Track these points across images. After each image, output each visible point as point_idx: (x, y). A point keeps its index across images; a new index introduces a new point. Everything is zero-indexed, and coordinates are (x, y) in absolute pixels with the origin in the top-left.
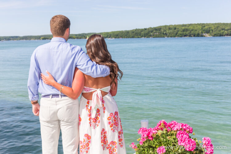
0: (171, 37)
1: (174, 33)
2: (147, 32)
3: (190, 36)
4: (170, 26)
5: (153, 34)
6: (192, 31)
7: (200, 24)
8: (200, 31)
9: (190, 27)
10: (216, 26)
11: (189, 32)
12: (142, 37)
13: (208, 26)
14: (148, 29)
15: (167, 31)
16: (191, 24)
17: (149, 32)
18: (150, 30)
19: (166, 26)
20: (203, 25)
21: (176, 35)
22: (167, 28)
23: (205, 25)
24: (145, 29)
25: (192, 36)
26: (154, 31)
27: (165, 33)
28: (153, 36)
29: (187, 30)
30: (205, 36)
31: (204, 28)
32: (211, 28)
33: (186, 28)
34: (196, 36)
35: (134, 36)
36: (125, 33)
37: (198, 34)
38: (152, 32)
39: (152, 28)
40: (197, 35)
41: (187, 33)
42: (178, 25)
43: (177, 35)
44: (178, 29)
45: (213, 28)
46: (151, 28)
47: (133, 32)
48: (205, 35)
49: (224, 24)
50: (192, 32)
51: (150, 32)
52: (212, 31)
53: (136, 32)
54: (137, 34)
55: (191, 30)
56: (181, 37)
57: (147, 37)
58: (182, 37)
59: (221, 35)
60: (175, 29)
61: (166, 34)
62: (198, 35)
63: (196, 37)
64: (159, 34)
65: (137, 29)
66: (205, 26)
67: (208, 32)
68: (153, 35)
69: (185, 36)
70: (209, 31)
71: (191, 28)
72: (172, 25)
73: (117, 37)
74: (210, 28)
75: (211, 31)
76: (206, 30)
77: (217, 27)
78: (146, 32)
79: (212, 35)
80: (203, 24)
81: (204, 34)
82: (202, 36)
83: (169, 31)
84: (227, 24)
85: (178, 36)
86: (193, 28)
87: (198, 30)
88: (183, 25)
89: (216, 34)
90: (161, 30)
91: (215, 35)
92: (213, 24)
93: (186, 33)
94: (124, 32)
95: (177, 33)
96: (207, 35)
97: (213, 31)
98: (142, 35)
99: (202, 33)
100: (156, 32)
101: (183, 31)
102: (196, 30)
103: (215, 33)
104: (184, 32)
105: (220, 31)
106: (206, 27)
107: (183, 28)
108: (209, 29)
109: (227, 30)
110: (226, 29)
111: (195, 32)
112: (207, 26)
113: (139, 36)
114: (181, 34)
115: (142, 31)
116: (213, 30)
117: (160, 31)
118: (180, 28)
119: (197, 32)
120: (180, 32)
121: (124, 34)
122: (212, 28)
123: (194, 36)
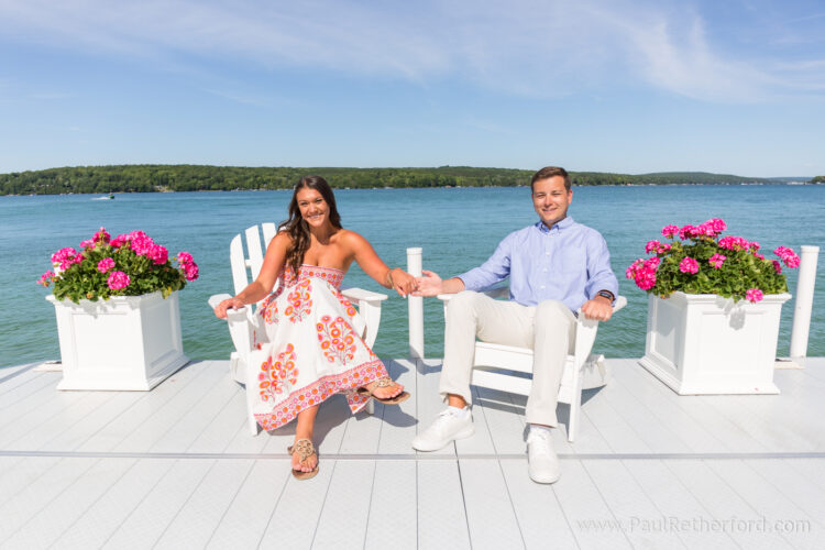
0: (83, 193)
1: (90, 184)
3: (127, 190)
4: (77, 168)
5: (38, 186)
6: (130, 179)
7: (146, 166)
8: (148, 182)
9: (124, 172)
11: (124, 181)
12: (8, 193)
13: (163, 171)
14: (23, 174)
15: (71, 179)
16: (126, 166)
17: (26, 182)
18: (28, 177)
19: (67, 170)
20: (154, 169)
21: (95, 188)
22: (72, 173)
23: (157, 168)
24: (15, 175)
25: (131, 190)
26: (40, 180)
27: (66, 183)
28: (38, 192)
29: (118, 178)
31: (155, 175)
32: (170, 175)
33: (117, 173)
34: (139, 190)
37: (144, 187)
38: (33, 182)
39: (34, 173)
40: (142, 189)
41: (120, 184)
42: (96, 168)
43: (98, 188)
44: (98, 174)
45: (174, 175)
46: (29, 172)
48: (159, 190)
49: (195, 167)
50: (131, 182)
51: (27, 181)
55: (126, 178)
56: (105, 192)
57: (23, 194)
58: (109, 192)
59: (192, 189)
60: (91, 175)
61: (69, 186)
62: (144, 189)
63: (140, 192)
64: (52, 185)
66: (157, 171)
67: (164, 182)
68: (38, 189)
69: (117, 190)
70: (167, 179)
71: (128, 173)
72: (83, 168)
74: (167, 174)
75: (171, 181)
76: (160, 178)
77: (183, 173)
78: (19, 181)
79: (173, 189)
80: (153, 166)
81: (157, 187)
82: (153, 191)
83: (76, 179)
84: (202, 167)
85: (100, 191)
86: (132, 174)
87: (144, 179)
88: (109, 168)
89: (181, 187)
90: (57, 177)
91: (179, 189)
92: (174, 166)
93: (116, 185)
95: (96, 185)
96: (165, 189)
97: (176, 180)
98: (6, 189)
99: (153, 184)
100: (44, 182)
101: (111, 180)
102: (139, 179)
103: (180, 185)
104: (114, 183)
105: (188, 180)
106: (160, 173)
107: (110, 173)
108: (165, 177)
109: (202, 179)
110: (200, 175)
111: (138, 182)
112: (161, 170)
114: (105, 187)
116: (176, 178)
117: (54, 181)
118: (101, 173)
119: (140, 183)
120: (102, 183)
122: (172, 174)
123: (136, 190)
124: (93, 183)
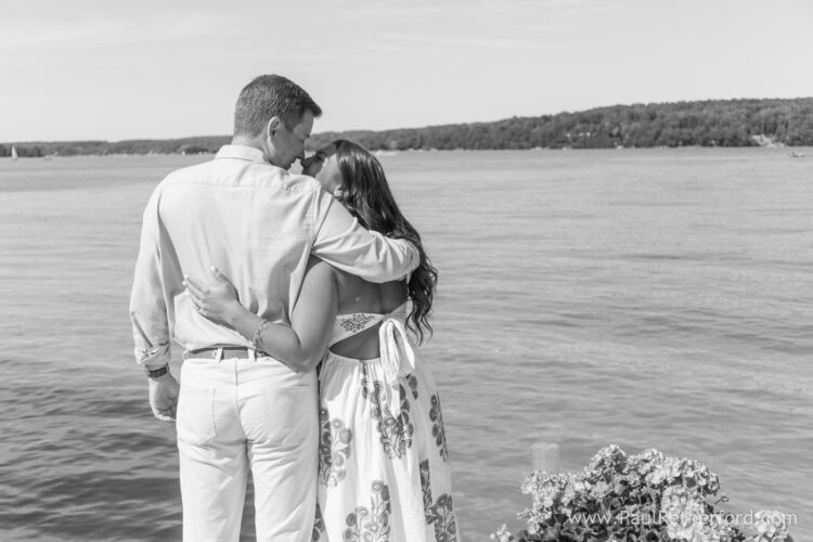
0: (637, 146)
1: (650, 132)
2: (552, 129)
3: (706, 143)
4: (633, 106)
5: (575, 135)
6: (713, 125)
7: (743, 101)
8: (743, 127)
9: (705, 112)
10: (799, 110)
11: (702, 128)
12: (533, 146)
13: (769, 109)
14: (557, 118)
15: (622, 124)
16: (709, 101)
17: (558, 130)
18: (564, 121)
19: (618, 109)
20: (753, 106)
21: (656, 138)
22: (625, 114)
23: (760, 105)
24: (546, 119)
25: (713, 142)
26: (578, 126)
27: (615, 131)
28: (574, 144)
29: (694, 122)
30: (757, 145)
31: (755, 117)
32: (781, 117)
33: (693, 113)
34: (726, 142)
35: (506, 142)
36: (472, 133)
37: (735, 137)
38: (568, 129)
39: (572, 115)
40: (731, 140)
41: (695, 132)
42: (662, 105)
43: (661, 138)
44: (663, 117)
45: (788, 117)
46: (565, 114)
47: (503, 129)
48: (759, 142)
50: (714, 130)
51: (561, 127)
52: (783, 127)
53: (512, 127)
54: (515, 138)
55: (707, 121)
56: (671, 146)
57: (554, 147)
58: (676, 145)
60: (653, 118)
61: (619, 135)
62: (734, 142)
63: (727, 146)
64: (594, 134)
65: (515, 118)
66: (758, 109)
67: (770, 129)
68: (575, 140)
69: (689, 142)
70: (775, 124)
71: (709, 113)
72: (642, 106)
73: (446, 146)
74: (776, 115)
75: (781, 128)
76: (762, 121)
77: (805, 112)
78: (551, 127)
79: (783, 142)
80: (753, 101)
81: (756, 138)
82: (749, 144)
83: (630, 124)
85: (663, 143)
86: (717, 116)
87: (736, 124)
88: (683, 106)
89: (798, 139)
90: (603, 121)
91: (795, 142)
92: (789, 101)
93: (690, 134)
94: (471, 128)
95: (658, 134)
96: (768, 141)
97: (790, 126)
98: (532, 140)
99: (749, 132)
100: (584, 130)
101: (681, 126)
102: (727, 124)
103: (796, 134)
104: (685, 131)
106: (763, 113)
107: (682, 114)
108: (772, 119)
111: (725, 128)
112: (766, 107)
113: (525, 144)
114: (672, 138)
115: (535, 126)
116: (790, 121)
117: (598, 127)
118: (668, 115)
119: (729, 132)
120: (668, 131)
121: (470, 137)
122: (784, 115)
123: (721, 143)
124: (652, 132)
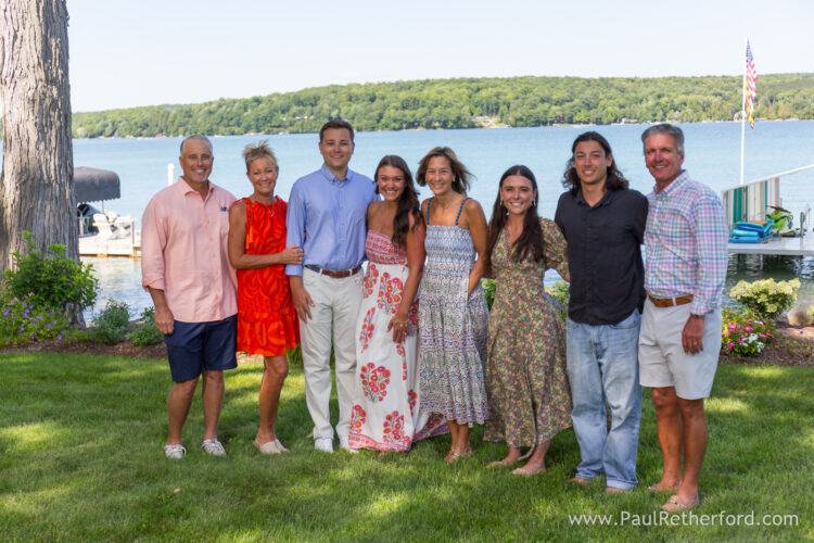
1: (371, 114)
2: (266, 112)
3: (429, 126)
4: (350, 87)
5: (290, 118)
6: (436, 106)
7: (460, 81)
8: (466, 108)
9: (425, 92)
10: (519, 89)
11: (426, 110)
12: (247, 130)
13: (490, 89)
14: (270, 99)
15: (341, 106)
16: (428, 81)
17: (272, 113)
18: (278, 103)
19: (334, 90)
20: (475, 85)
21: (378, 121)
22: (342, 94)
23: (481, 85)
24: (258, 101)
25: (437, 124)
26: (295, 109)
27: (334, 114)
28: (291, 128)
29: (416, 103)
30: (481, 127)
31: (477, 97)
32: (502, 97)
33: (413, 94)
34: (451, 124)
35: (215, 127)
36: (175, 116)
37: (459, 118)
38: (283, 112)
39: (284, 97)
40: (455, 122)
41: (419, 113)
42: (380, 86)
43: (383, 121)
44: (383, 98)
45: (510, 96)
46: (278, 96)
47: (210, 113)
48: (483, 124)
49: (546, 80)
50: (436, 111)
51: (275, 110)
52: (505, 107)
53: (221, 110)
54: (225, 122)
55: (430, 102)
56: (394, 129)
57: (268, 133)
58: (401, 128)
59: (539, 123)
60: (373, 100)
62: (459, 124)
63: (452, 128)
64: (312, 117)
65: (222, 100)
66: (479, 90)
67: (492, 109)
68: (291, 124)
69: (412, 125)
70: (498, 105)
71: (430, 94)
72: (358, 86)
73: (145, 132)
74: (498, 95)
75: (503, 108)
76: (484, 101)
77: (525, 92)
78: (263, 110)
79: (507, 123)
80: (472, 81)
81: (479, 120)
82: (472, 126)
83: (350, 105)
84: (557, 80)
85: (386, 127)
86: (439, 97)
87: (458, 104)
88: (401, 86)
89: (521, 119)
90: (320, 103)
91: (519, 122)
92: (508, 80)
93: (413, 116)
94: (174, 111)
95: (381, 116)
96: (491, 122)
97: (512, 106)
98: (244, 124)
99: (472, 114)
100: (301, 112)
101: (404, 108)
102: (449, 105)
103: (519, 115)
104: (408, 113)
105: (534, 106)
106: (484, 93)
107: (403, 95)
108: (494, 99)
109: (559, 103)
110: (554, 97)
111: (449, 110)
112: (487, 88)
113: (236, 129)
114: (395, 120)
115: (246, 109)
116: (512, 101)
117: (315, 109)
119: (452, 113)
120: (391, 113)
121: (173, 122)
122: (505, 95)
123: (444, 125)
124: (375, 114)
